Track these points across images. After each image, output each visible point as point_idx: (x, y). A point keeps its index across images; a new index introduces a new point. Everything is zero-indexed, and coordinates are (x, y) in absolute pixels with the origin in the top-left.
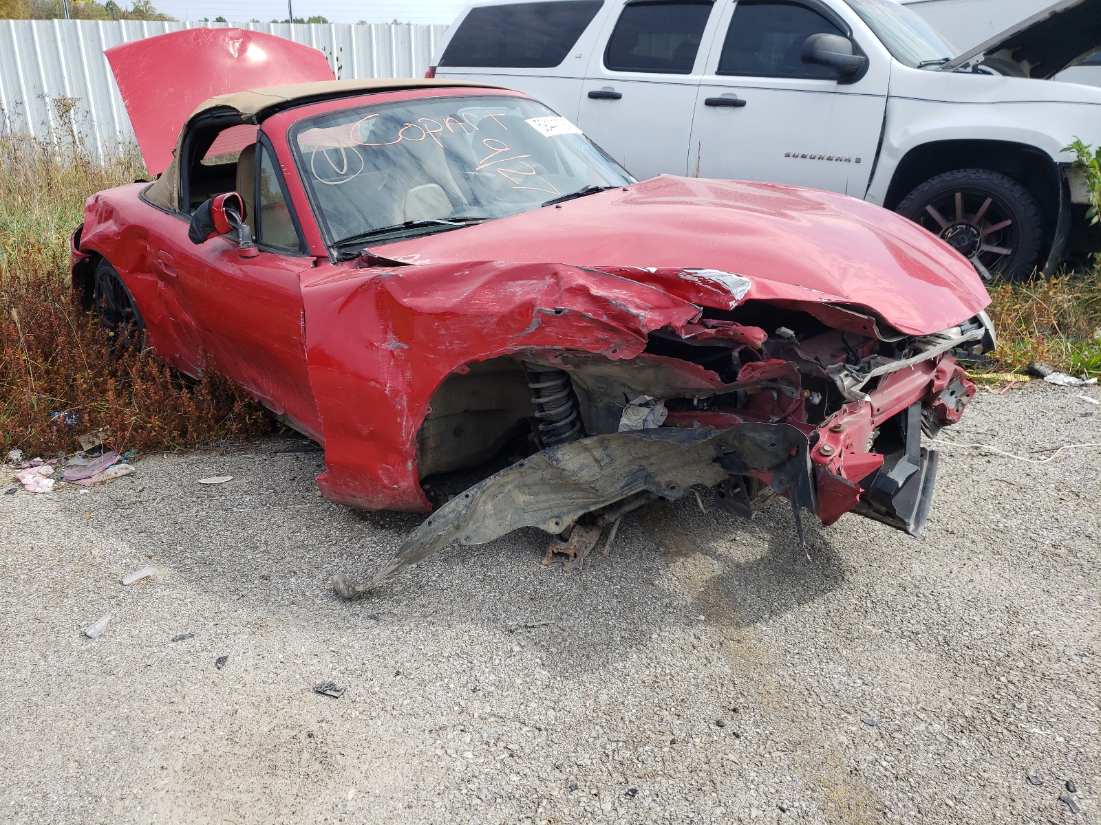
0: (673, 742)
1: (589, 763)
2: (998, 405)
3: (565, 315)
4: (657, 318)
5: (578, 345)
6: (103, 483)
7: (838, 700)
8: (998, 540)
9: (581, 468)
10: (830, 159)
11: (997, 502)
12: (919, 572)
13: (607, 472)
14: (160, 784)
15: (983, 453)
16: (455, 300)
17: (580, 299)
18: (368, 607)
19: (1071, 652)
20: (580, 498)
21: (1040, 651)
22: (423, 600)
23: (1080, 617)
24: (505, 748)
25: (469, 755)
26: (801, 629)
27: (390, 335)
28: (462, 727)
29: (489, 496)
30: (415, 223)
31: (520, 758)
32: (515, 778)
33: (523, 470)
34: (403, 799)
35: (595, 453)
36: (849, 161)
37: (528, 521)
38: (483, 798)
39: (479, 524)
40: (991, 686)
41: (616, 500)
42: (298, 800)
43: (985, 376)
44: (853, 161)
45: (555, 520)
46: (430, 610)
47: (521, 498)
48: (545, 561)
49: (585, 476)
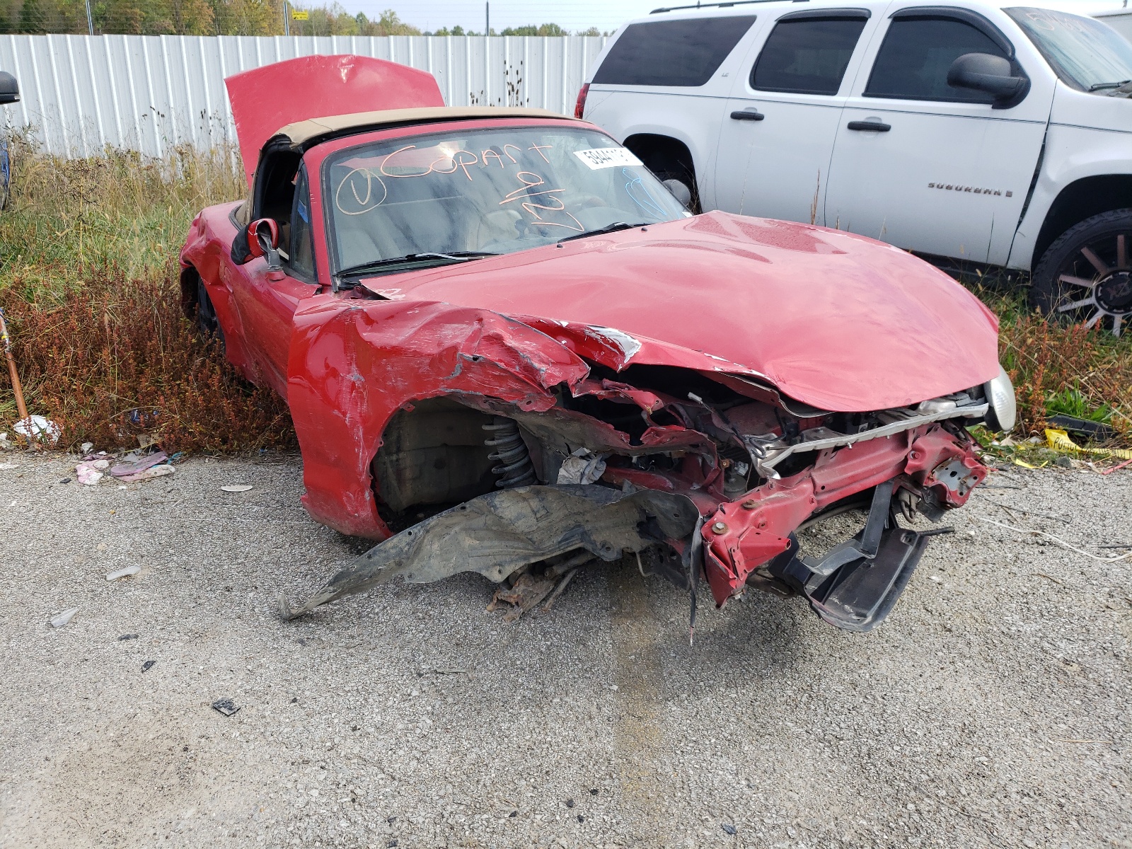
0: (514, 815)
1: (421, 822)
2: (1094, 487)
3: (480, 363)
4: (557, 374)
5: (496, 394)
6: (142, 481)
7: (709, 799)
8: (1000, 645)
9: (518, 518)
10: (977, 191)
11: (1025, 600)
12: (884, 670)
13: (543, 524)
14: (38, 773)
15: (1040, 542)
16: (401, 338)
17: (496, 348)
18: (302, 631)
19: (1013, 789)
20: (520, 549)
21: (975, 782)
22: (354, 631)
23: (1049, 749)
24: (352, 792)
25: (315, 793)
26: (713, 716)
27: (354, 367)
28: (324, 764)
29: (435, 536)
30: (417, 256)
31: (360, 804)
32: (344, 824)
33: (465, 513)
34: (232, 826)
35: (532, 504)
36: (999, 194)
37: (472, 566)
38: (304, 839)
39: (424, 563)
40: (892, 813)
41: (554, 555)
42: (141, 811)
43: (1097, 450)
44: (1004, 194)
45: (498, 568)
46: (357, 641)
47: (468, 542)
48: (490, 607)
49: (521, 526)
